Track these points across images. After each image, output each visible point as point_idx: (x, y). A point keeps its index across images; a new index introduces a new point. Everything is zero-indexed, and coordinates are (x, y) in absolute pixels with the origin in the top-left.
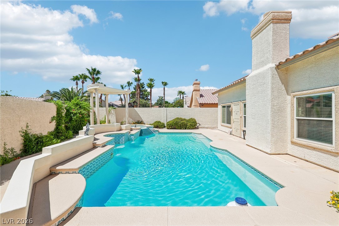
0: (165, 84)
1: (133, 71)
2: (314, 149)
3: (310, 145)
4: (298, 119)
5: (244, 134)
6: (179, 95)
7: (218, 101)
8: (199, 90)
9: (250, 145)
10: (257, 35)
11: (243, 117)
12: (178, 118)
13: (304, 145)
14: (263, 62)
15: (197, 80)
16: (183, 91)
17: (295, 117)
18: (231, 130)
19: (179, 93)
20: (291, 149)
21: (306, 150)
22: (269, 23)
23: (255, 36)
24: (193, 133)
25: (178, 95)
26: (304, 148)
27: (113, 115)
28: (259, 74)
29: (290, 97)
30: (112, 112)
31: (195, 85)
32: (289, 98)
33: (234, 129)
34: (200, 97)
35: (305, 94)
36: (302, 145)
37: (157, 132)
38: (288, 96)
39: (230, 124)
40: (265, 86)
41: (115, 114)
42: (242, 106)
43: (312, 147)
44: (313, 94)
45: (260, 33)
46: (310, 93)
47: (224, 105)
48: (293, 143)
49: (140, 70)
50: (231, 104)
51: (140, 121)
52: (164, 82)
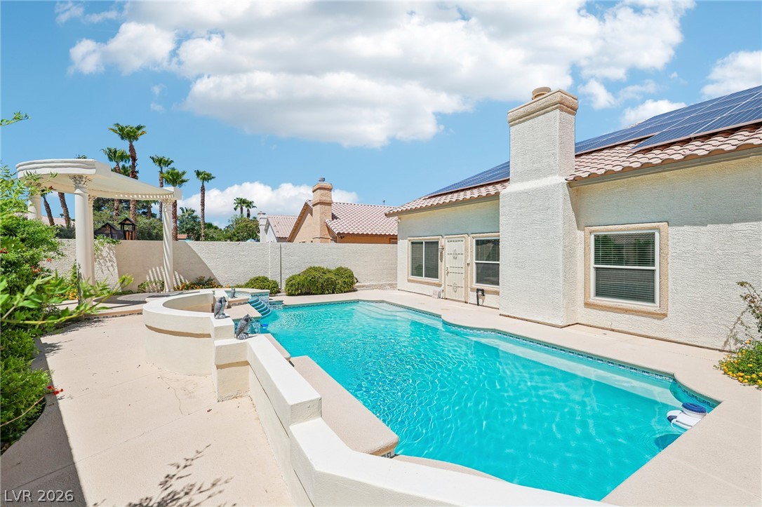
0: (205, 177)
1: (114, 127)
2: (626, 311)
3: (620, 307)
4: (597, 268)
5: (477, 295)
6: (239, 209)
7: (398, 230)
8: (330, 204)
9: (512, 315)
10: (524, 121)
11: (474, 264)
12: (315, 269)
13: (610, 308)
14: (538, 170)
15: (324, 180)
16: (249, 199)
17: (593, 265)
18: (439, 289)
19: (240, 203)
20: (583, 314)
21: (612, 314)
22: (554, 107)
23: (520, 122)
24: (361, 301)
25: (235, 209)
26: (608, 311)
27: (109, 264)
28: (536, 190)
29: (582, 233)
30: (104, 254)
31: (322, 191)
32: (580, 234)
33: (447, 288)
34: (333, 219)
35: (612, 231)
36: (605, 307)
37: (281, 306)
38: (579, 231)
39: (437, 278)
40: (550, 212)
41: (115, 260)
42: (471, 242)
43: (623, 309)
44: (625, 230)
45: (531, 118)
46: (621, 230)
47: (416, 239)
48: (587, 305)
49: (139, 128)
50: (439, 239)
51: (206, 279)
52: (201, 170)
